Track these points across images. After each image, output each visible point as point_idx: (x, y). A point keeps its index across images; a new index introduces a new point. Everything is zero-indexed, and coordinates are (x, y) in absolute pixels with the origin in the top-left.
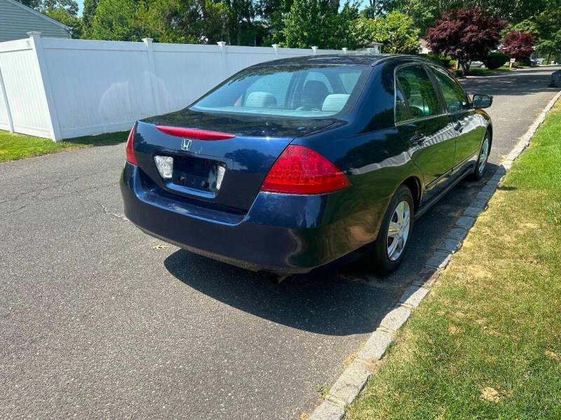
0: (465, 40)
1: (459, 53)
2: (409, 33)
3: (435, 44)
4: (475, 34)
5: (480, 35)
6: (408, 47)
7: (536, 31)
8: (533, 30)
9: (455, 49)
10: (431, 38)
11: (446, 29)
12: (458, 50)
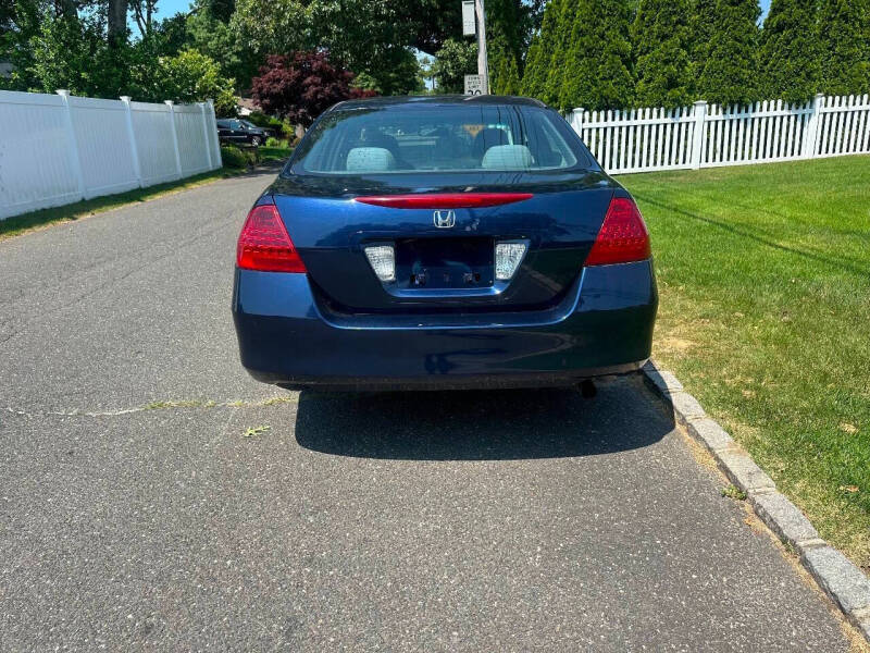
0: (308, 95)
1: (303, 114)
2: (219, 84)
3: (267, 101)
4: (319, 88)
5: (327, 90)
6: (224, 105)
7: (378, 89)
8: (374, 87)
9: (296, 110)
10: (259, 92)
11: (278, 81)
12: (301, 110)
